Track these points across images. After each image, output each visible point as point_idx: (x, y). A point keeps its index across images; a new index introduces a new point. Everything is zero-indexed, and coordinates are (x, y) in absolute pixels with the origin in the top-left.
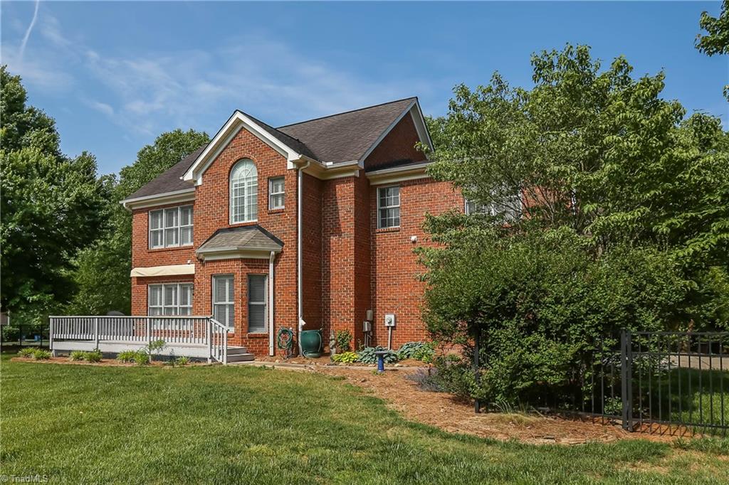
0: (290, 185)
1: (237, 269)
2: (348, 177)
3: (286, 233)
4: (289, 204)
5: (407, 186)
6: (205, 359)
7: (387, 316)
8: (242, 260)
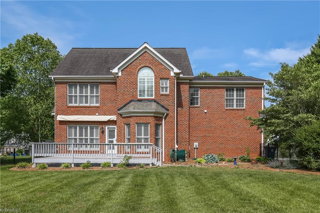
0: (172, 83)
1: (152, 121)
2: (186, 82)
3: (170, 105)
4: (172, 92)
5: (203, 89)
6: (148, 164)
7: (195, 144)
8: (154, 117)
